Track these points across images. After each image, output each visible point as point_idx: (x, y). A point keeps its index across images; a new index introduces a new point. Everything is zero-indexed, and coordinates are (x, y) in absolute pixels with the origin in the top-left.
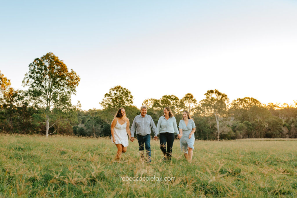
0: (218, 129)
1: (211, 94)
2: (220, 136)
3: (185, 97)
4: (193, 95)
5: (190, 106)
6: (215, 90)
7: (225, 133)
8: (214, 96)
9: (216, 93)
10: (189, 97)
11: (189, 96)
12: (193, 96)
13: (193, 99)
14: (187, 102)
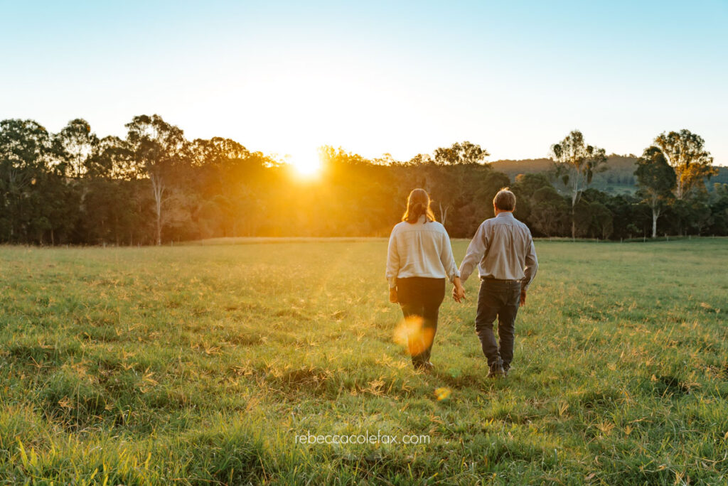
0: (159, 214)
1: (143, 125)
2: (162, 231)
3: (68, 129)
4: (89, 124)
5: (82, 153)
6: (155, 116)
7: (176, 225)
8: (150, 131)
9: (155, 123)
10: (79, 128)
11: (78, 125)
12: (89, 127)
13: (90, 134)
14: (74, 142)
